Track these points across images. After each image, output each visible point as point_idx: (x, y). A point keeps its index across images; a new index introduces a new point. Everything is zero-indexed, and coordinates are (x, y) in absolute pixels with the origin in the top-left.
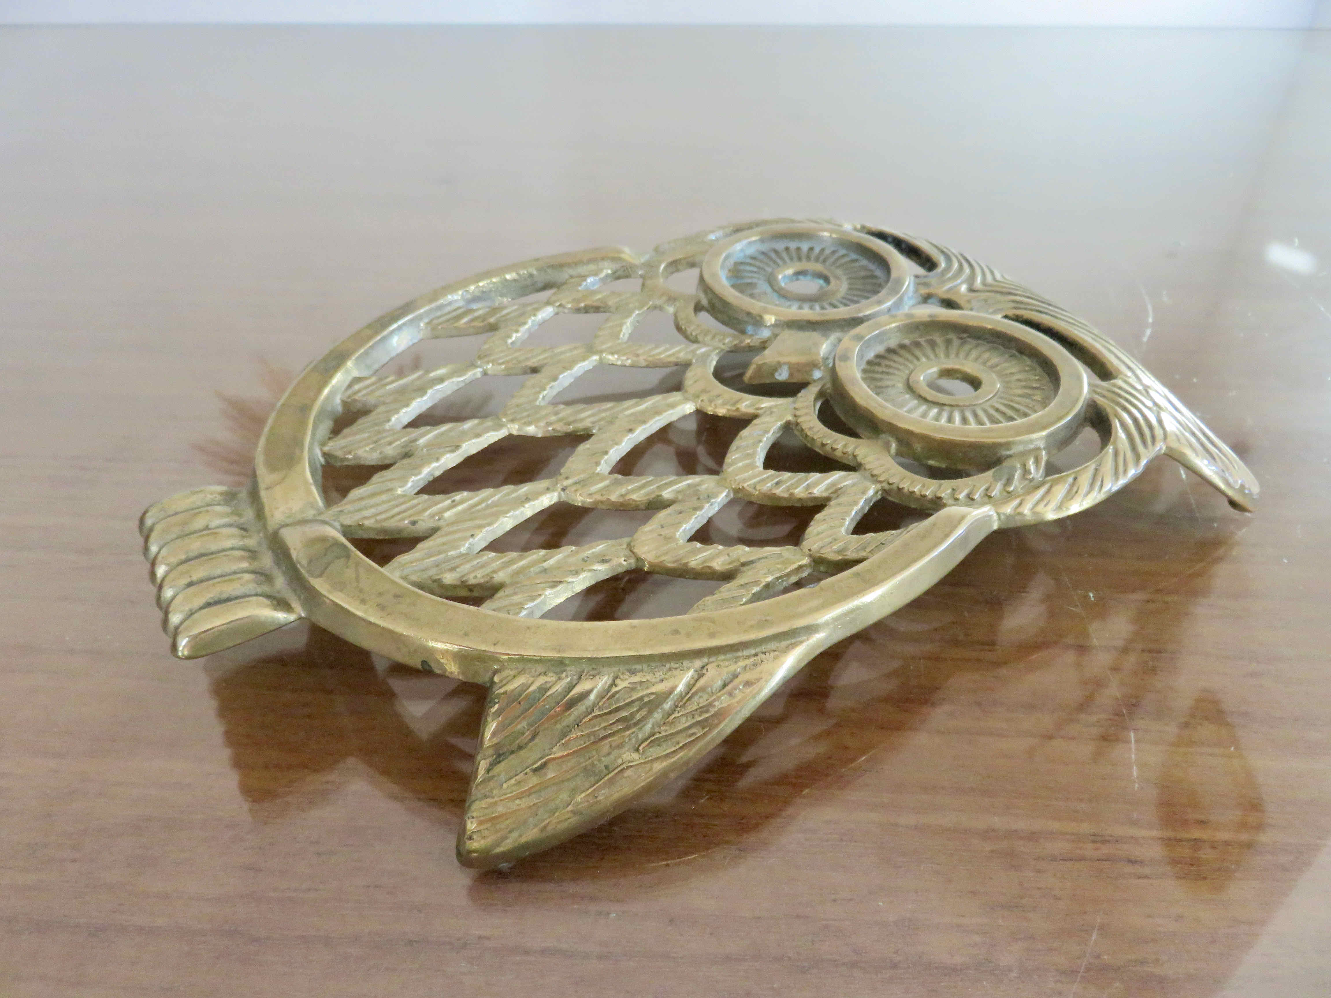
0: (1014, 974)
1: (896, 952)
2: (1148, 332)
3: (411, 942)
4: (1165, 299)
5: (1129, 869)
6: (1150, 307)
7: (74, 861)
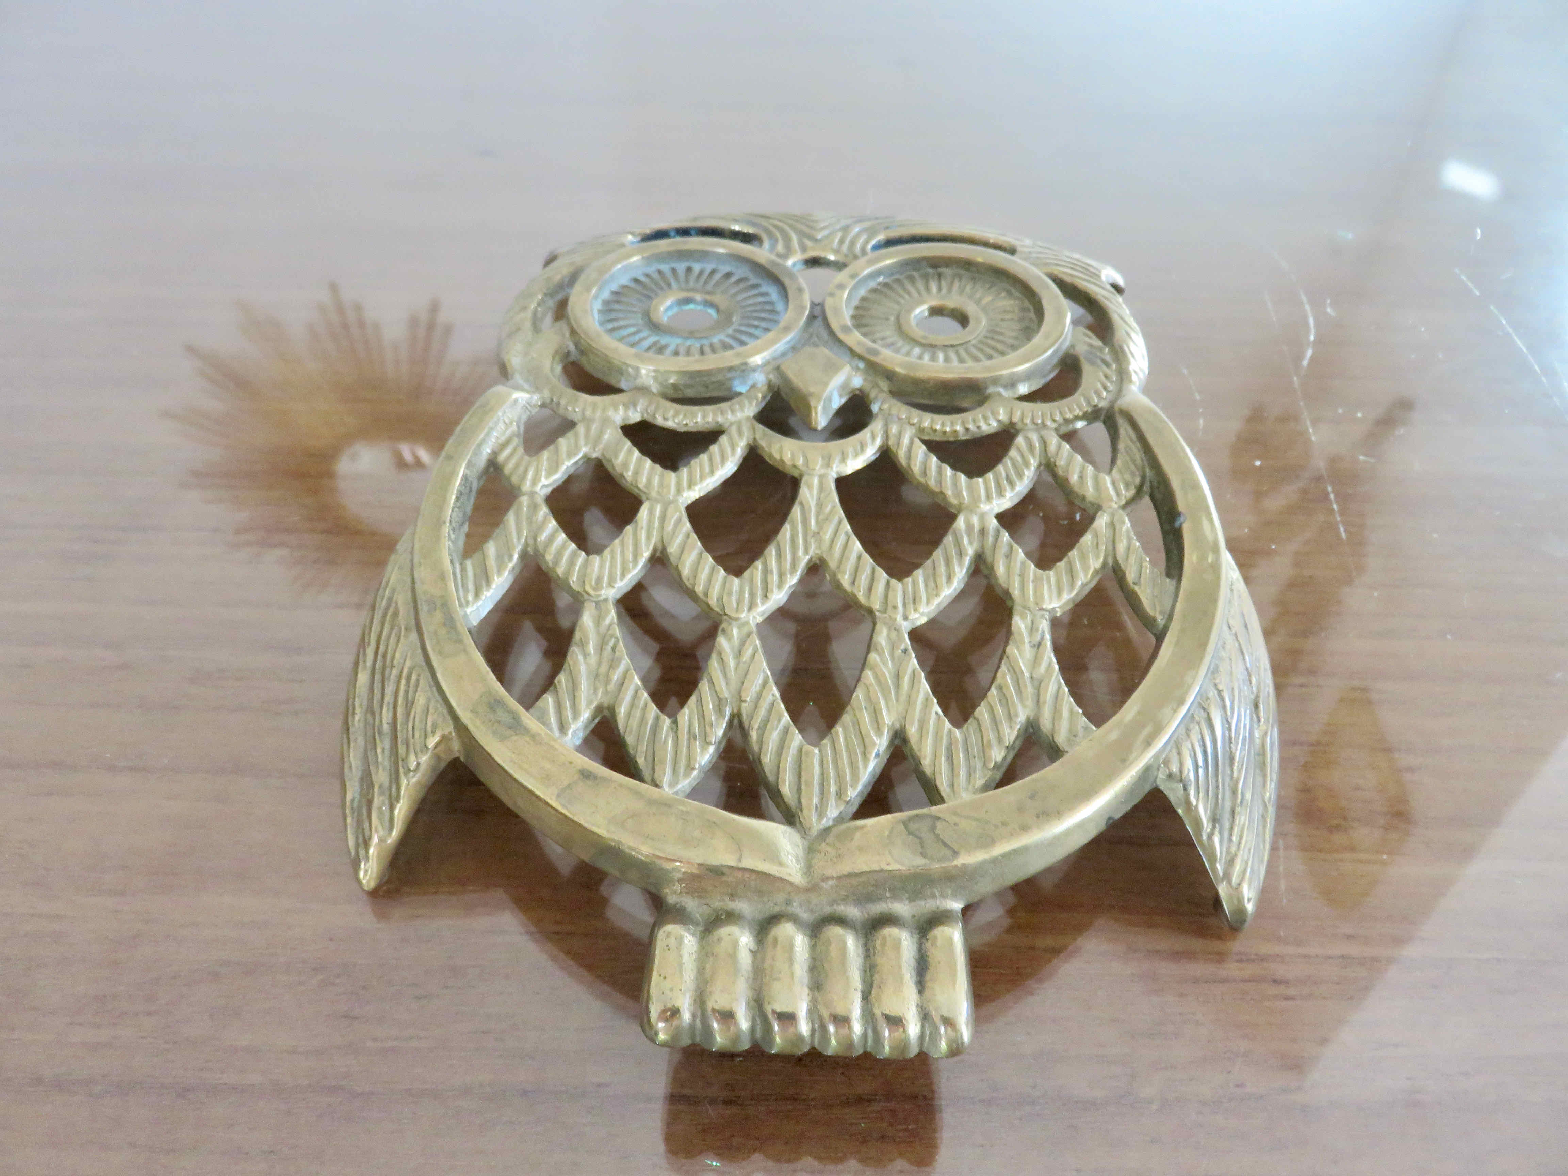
0: (1154, 1107)
1: (1034, 1087)
2: (1309, 353)
3: (525, 1093)
4: (1329, 310)
5: (1273, 990)
6: (1311, 321)
7: (150, 1014)
